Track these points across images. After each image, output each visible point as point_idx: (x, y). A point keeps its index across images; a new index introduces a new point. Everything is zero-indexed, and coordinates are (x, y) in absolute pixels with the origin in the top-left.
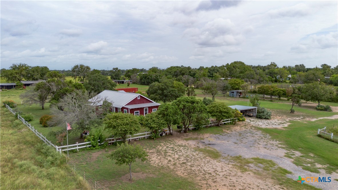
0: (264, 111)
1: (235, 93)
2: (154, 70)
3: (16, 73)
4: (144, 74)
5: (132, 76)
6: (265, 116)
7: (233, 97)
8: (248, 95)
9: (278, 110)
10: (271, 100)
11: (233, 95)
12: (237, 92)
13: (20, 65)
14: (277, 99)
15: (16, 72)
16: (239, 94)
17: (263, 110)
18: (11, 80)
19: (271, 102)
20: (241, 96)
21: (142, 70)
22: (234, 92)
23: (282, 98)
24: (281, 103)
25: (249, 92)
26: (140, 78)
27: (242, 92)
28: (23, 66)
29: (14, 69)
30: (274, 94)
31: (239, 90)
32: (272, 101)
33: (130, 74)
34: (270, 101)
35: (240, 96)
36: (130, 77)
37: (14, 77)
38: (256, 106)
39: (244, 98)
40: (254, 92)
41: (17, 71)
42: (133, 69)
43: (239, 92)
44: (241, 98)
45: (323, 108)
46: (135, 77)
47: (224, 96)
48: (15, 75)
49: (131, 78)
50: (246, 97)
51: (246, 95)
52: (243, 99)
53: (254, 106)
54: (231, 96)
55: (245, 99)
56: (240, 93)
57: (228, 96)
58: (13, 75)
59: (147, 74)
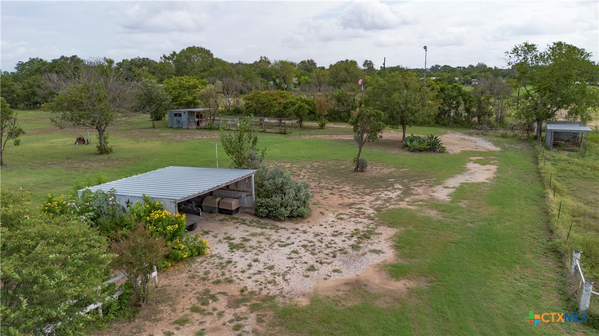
0: (282, 183)
1: (184, 117)
6: (289, 208)
7: (178, 128)
8: (221, 120)
9: (316, 164)
10: (282, 131)
11: (179, 122)
12: (189, 112)
14: (296, 127)
16: (197, 120)
17: (279, 181)
19: (283, 137)
20: (203, 125)
22: (183, 114)
23: (305, 124)
24: (308, 137)
25: (222, 112)
27: (204, 112)
30: (287, 114)
31: (196, 108)
32: (285, 133)
34: (281, 133)
35: (198, 123)
38: (249, 167)
39: (210, 129)
40: (237, 112)
43: (194, 112)
44: (201, 128)
45: (424, 145)
47: (154, 127)
50: (214, 125)
51: (214, 120)
52: (206, 132)
53: (239, 165)
54: (175, 126)
55: (212, 132)
56: (199, 115)
57: (167, 127)
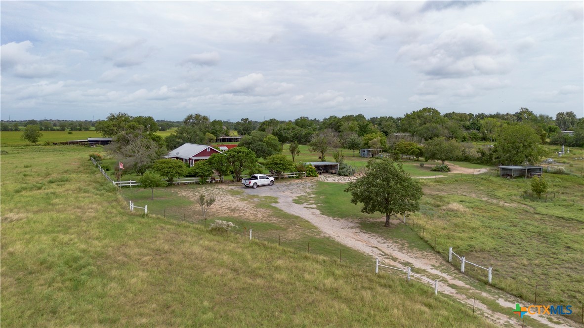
1: (366, 152)
3: (114, 126)
11: (364, 154)
12: (368, 150)
13: (119, 115)
15: (114, 124)
18: (108, 134)
23: (420, 159)
27: (374, 150)
28: (122, 116)
29: (112, 120)
30: (409, 154)
31: (370, 148)
35: (373, 156)
37: (111, 130)
41: (114, 122)
43: (370, 150)
47: (354, 156)
48: (112, 128)
56: (372, 152)
57: (359, 156)
58: (110, 128)
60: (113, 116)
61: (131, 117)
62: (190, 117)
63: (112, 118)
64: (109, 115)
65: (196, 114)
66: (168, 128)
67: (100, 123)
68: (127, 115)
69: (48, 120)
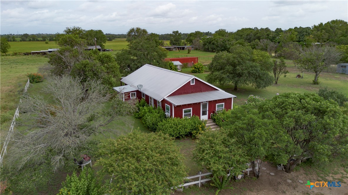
2: (221, 33)
4: (208, 39)
5: (194, 41)
11: (344, 70)
13: (74, 28)
21: (208, 34)
22: (347, 67)
26: (203, 43)
28: (77, 30)
29: (68, 33)
33: (192, 38)
36: (192, 41)
42: (196, 32)
46: (197, 42)
47: (328, 72)
49: (193, 43)
57: (335, 72)
59: (212, 38)
60: (69, 30)
61: (84, 31)
62: (132, 30)
63: (68, 31)
64: (66, 29)
65: (137, 28)
66: (113, 39)
67: (58, 35)
68: (80, 29)
69: (41, 34)
